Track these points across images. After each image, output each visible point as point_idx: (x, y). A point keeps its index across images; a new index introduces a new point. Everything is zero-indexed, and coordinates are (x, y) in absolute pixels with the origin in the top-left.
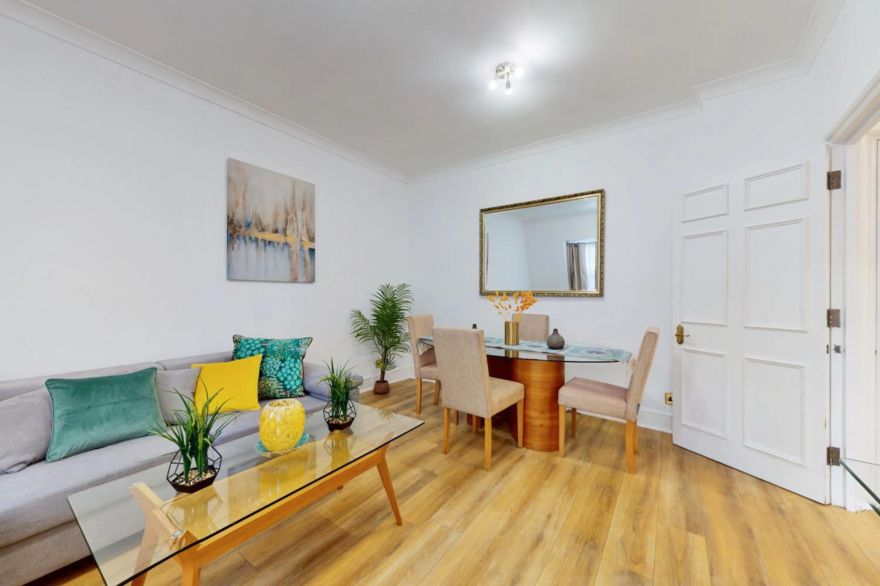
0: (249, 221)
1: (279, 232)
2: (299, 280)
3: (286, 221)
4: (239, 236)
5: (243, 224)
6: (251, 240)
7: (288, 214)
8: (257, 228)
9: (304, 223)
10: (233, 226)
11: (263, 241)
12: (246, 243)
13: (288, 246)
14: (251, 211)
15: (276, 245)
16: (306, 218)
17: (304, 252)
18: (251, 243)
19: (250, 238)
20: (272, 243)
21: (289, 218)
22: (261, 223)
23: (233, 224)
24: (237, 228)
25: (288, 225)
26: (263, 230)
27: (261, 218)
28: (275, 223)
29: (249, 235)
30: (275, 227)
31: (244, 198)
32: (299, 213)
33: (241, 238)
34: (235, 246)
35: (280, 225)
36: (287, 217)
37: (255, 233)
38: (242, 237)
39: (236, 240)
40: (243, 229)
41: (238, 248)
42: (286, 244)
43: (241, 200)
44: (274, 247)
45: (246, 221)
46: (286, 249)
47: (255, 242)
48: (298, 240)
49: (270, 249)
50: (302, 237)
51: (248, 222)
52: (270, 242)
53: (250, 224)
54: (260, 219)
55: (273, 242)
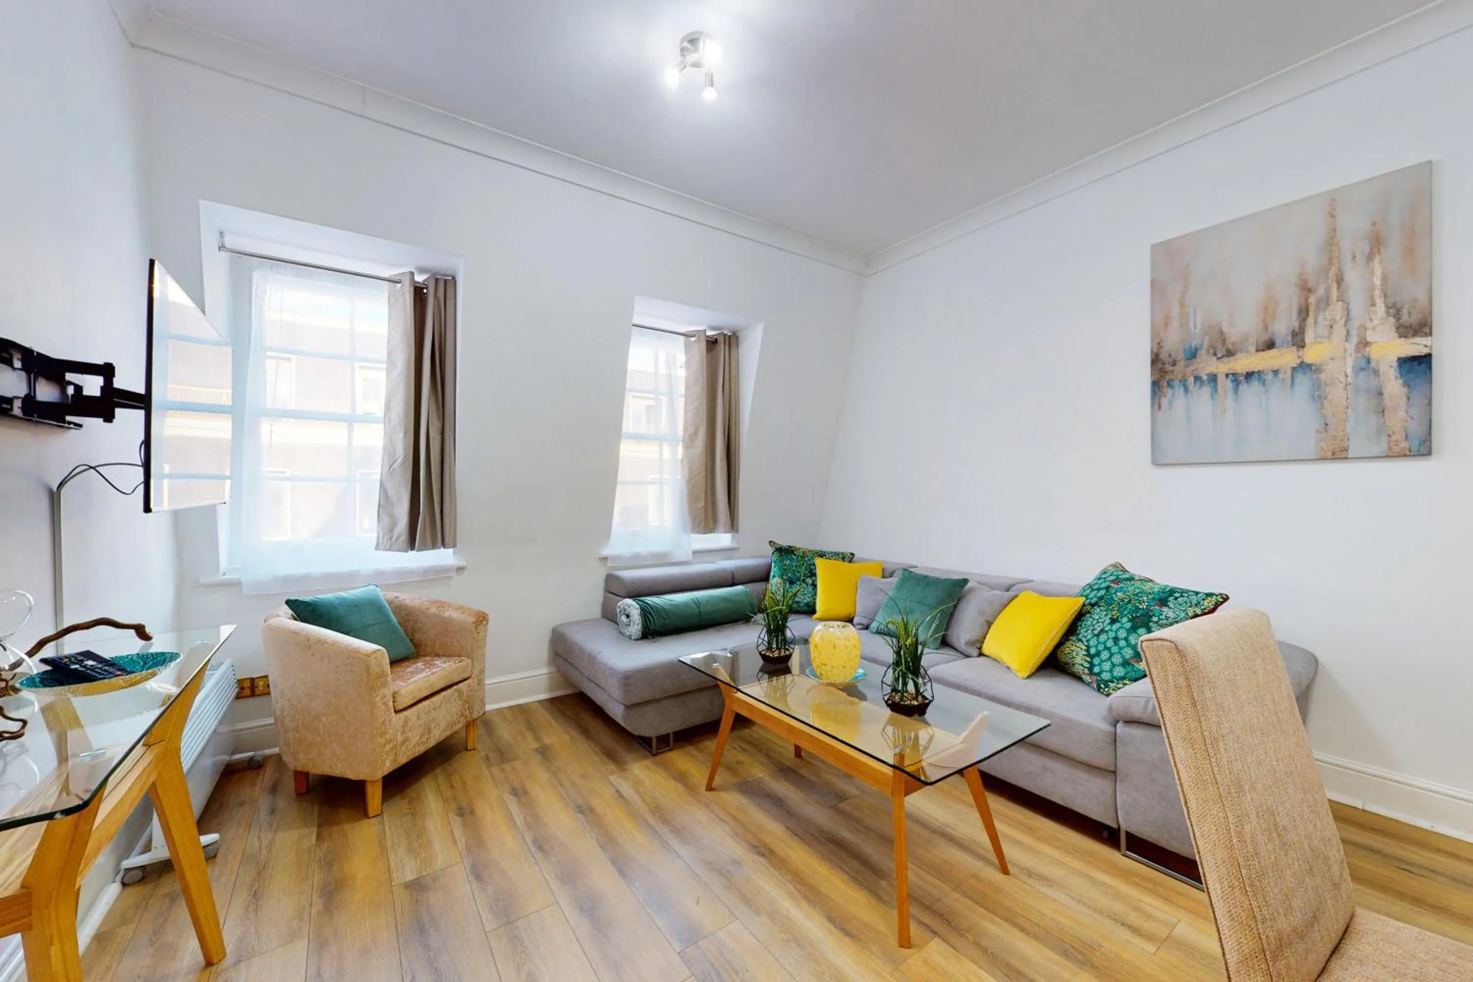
0: (1193, 346)
1: (1277, 345)
2: (1351, 454)
3: (1304, 312)
4: (1171, 383)
5: (1181, 356)
6: (1198, 384)
7: (1306, 290)
8: (1215, 354)
9: (1377, 293)
10: (1160, 365)
11: (1231, 376)
12: (1186, 390)
13: (1311, 369)
14: (1198, 326)
15: (1270, 376)
16: (1385, 278)
17: (1376, 372)
18: (1200, 388)
19: (1197, 378)
20: (1256, 376)
21: (1312, 299)
22: (1224, 341)
23: (1160, 364)
24: (1169, 368)
25: (1310, 320)
26: (1230, 353)
27: (1225, 330)
28: (1266, 328)
29: (1195, 373)
30: (1266, 337)
31: (1182, 305)
32: (1353, 277)
33: (1176, 383)
34: (1164, 402)
35: (1282, 328)
36: (1307, 299)
37: (1209, 365)
38: (1178, 381)
39: (1164, 390)
40: (1181, 365)
41: (1170, 405)
42: (1303, 367)
43: (1175, 312)
44: (1264, 384)
45: (1187, 347)
46: (1303, 382)
47: (1209, 383)
48: (1351, 347)
49: (1250, 391)
50: (1368, 333)
51: (1191, 347)
52: (1249, 376)
53: (1196, 350)
54: (1222, 332)
55: (1259, 372)
